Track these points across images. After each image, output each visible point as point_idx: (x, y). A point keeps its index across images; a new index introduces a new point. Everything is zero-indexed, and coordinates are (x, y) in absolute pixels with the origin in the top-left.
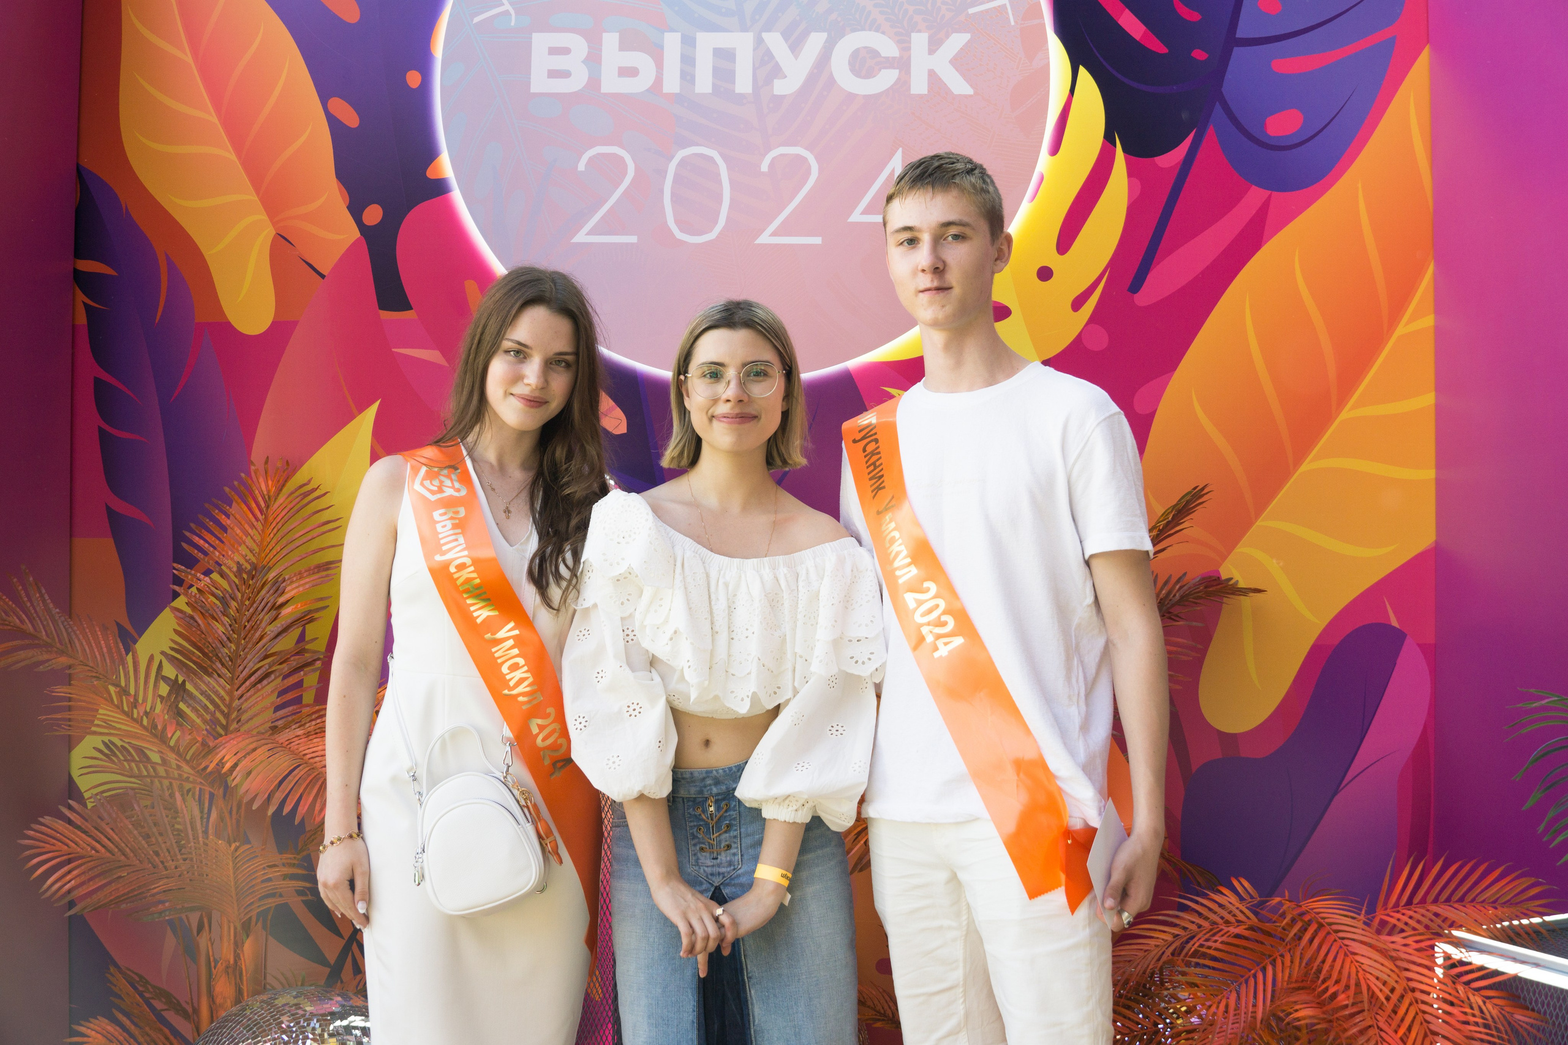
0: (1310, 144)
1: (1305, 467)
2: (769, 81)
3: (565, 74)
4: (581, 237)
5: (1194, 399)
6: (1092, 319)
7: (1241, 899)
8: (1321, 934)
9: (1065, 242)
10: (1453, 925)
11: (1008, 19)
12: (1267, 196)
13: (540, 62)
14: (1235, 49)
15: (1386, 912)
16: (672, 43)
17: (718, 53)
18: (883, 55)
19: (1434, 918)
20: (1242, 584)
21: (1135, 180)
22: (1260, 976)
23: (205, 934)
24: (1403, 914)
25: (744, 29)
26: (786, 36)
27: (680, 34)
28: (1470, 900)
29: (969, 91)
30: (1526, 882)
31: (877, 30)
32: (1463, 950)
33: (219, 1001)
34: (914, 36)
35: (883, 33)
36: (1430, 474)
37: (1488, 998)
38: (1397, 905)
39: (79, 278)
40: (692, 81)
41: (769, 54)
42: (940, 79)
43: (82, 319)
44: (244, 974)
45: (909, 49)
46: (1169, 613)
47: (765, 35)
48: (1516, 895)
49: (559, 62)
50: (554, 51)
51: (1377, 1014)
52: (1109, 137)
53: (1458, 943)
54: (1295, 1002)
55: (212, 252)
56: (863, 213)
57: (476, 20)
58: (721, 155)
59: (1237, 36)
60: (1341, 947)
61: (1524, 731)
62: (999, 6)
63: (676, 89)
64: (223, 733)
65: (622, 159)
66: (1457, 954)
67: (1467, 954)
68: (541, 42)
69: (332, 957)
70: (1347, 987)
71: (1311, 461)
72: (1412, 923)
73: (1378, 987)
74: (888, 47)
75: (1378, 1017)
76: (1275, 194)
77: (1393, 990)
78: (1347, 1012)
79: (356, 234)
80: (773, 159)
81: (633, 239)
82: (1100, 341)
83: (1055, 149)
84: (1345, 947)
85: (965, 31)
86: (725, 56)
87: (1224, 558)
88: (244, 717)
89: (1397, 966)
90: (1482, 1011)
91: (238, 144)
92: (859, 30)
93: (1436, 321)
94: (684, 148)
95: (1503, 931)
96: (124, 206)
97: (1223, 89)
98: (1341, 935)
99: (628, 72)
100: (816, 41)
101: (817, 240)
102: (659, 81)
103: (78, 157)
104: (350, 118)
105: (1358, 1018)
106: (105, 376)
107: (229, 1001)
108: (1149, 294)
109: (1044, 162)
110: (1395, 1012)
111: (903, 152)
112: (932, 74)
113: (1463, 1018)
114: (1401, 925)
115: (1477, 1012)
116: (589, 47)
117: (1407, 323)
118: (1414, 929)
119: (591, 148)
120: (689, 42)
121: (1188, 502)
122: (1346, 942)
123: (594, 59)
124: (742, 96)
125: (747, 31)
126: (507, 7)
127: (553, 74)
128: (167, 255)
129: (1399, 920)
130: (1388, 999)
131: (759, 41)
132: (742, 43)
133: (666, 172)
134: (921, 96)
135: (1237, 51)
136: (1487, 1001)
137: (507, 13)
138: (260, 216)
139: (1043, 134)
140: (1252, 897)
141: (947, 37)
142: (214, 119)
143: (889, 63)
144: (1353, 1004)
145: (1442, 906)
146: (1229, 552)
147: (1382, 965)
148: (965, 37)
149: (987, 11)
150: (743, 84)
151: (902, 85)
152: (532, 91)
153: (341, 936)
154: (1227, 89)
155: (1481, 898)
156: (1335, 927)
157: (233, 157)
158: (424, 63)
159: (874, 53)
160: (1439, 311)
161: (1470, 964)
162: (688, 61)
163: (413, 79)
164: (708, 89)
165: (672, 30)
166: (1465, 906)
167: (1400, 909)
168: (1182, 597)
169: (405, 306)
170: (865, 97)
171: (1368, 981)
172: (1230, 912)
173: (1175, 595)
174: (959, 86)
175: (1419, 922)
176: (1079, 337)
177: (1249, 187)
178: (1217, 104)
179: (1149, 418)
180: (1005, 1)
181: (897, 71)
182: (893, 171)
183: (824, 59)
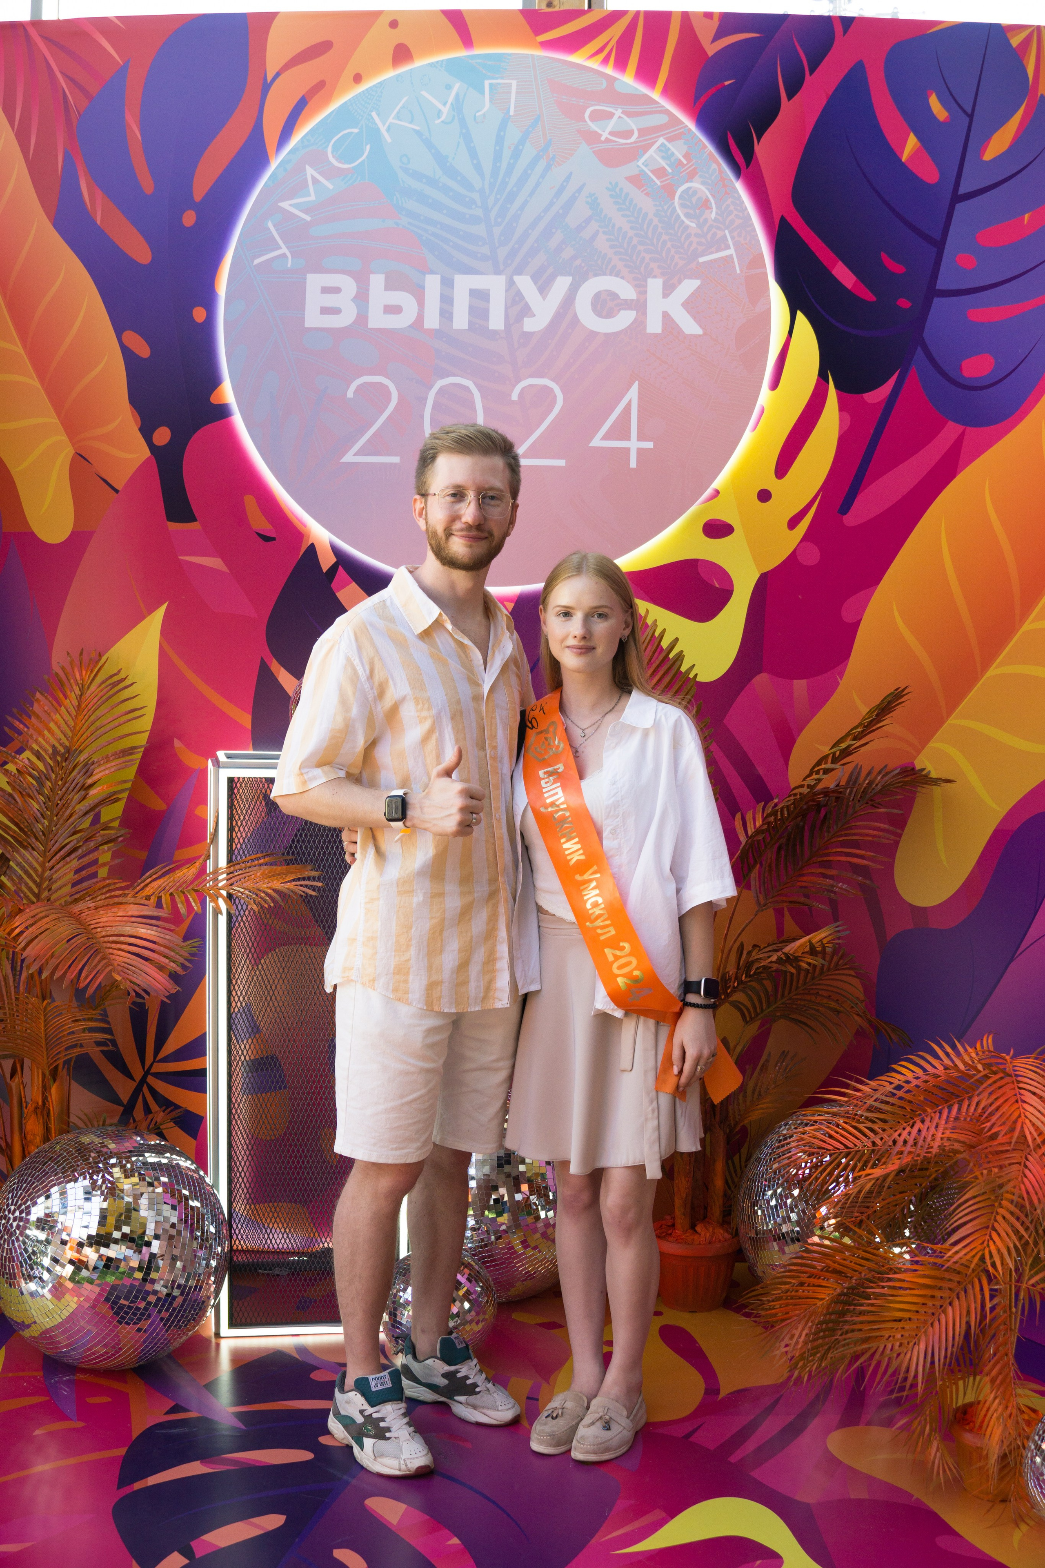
0: (1000, 385)
1: (991, 672)
2: (519, 319)
3: (336, 311)
4: (349, 457)
5: (895, 607)
6: (805, 538)
9: (783, 466)
11: (734, 267)
12: (961, 431)
13: (314, 300)
14: (935, 299)
16: (433, 284)
18: (622, 297)
20: (933, 775)
21: (845, 413)
23: (17, 1079)
25: (497, 272)
26: (535, 278)
27: (439, 276)
29: (699, 331)
31: (617, 275)
33: (29, 1137)
34: (650, 281)
35: (622, 278)
40: (450, 318)
41: (519, 294)
44: (52, 1114)
45: (645, 292)
46: (871, 800)
49: (330, 300)
50: (325, 290)
52: (823, 376)
55: (16, 470)
56: (604, 438)
57: (257, 262)
58: (475, 383)
59: (937, 287)
63: (437, 327)
64: (35, 900)
65: (387, 387)
68: (314, 282)
69: (125, 1097)
71: (997, 667)
74: (626, 291)
76: (969, 428)
79: (145, 453)
80: (523, 389)
81: (396, 460)
82: (812, 557)
83: (775, 385)
85: (696, 278)
86: (480, 296)
87: (919, 751)
88: (54, 887)
91: (41, 371)
92: (600, 275)
94: (442, 378)
97: (925, 335)
99: (393, 310)
100: (562, 284)
101: (562, 463)
102: (420, 319)
104: (143, 350)
107: (38, 1140)
108: (855, 517)
109: (765, 395)
111: (639, 385)
116: (358, 287)
119: (359, 376)
120: (447, 283)
121: (889, 703)
123: (362, 297)
124: (495, 332)
125: (500, 274)
126: (284, 250)
127: (325, 311)
131: (511, 283)
133: (426, 399)
134: (656, 335)
135: (936, 300)
138: (61, 437)
139: (766, 370)
141: (680, 282)
142: (20, 350)
143: (627, 305)
146: (924, 746)
148: (696, 283)
149: (715, 260)
150: (496, 321)
151: (639, 324)
152: (307, 324)
153: (132, 1078)
154: (926, 334)
157: (36, 383)
158: (208, 300)
159: (614, 296)
162: (447, 300)
163: (199, 314)
164: (466, 327)
165: (432, 272)
168: (883, 787)
169: (190, 517)
170: (605, 334)
173: (877, 785)
174: (690, 326)
176: (794, 554)
177: (947, 422)
178: (919, 348)
179: (854, 627)
180: (731, 251)
181: (635, 312)
182: (630, 401)
183: (569, 300)
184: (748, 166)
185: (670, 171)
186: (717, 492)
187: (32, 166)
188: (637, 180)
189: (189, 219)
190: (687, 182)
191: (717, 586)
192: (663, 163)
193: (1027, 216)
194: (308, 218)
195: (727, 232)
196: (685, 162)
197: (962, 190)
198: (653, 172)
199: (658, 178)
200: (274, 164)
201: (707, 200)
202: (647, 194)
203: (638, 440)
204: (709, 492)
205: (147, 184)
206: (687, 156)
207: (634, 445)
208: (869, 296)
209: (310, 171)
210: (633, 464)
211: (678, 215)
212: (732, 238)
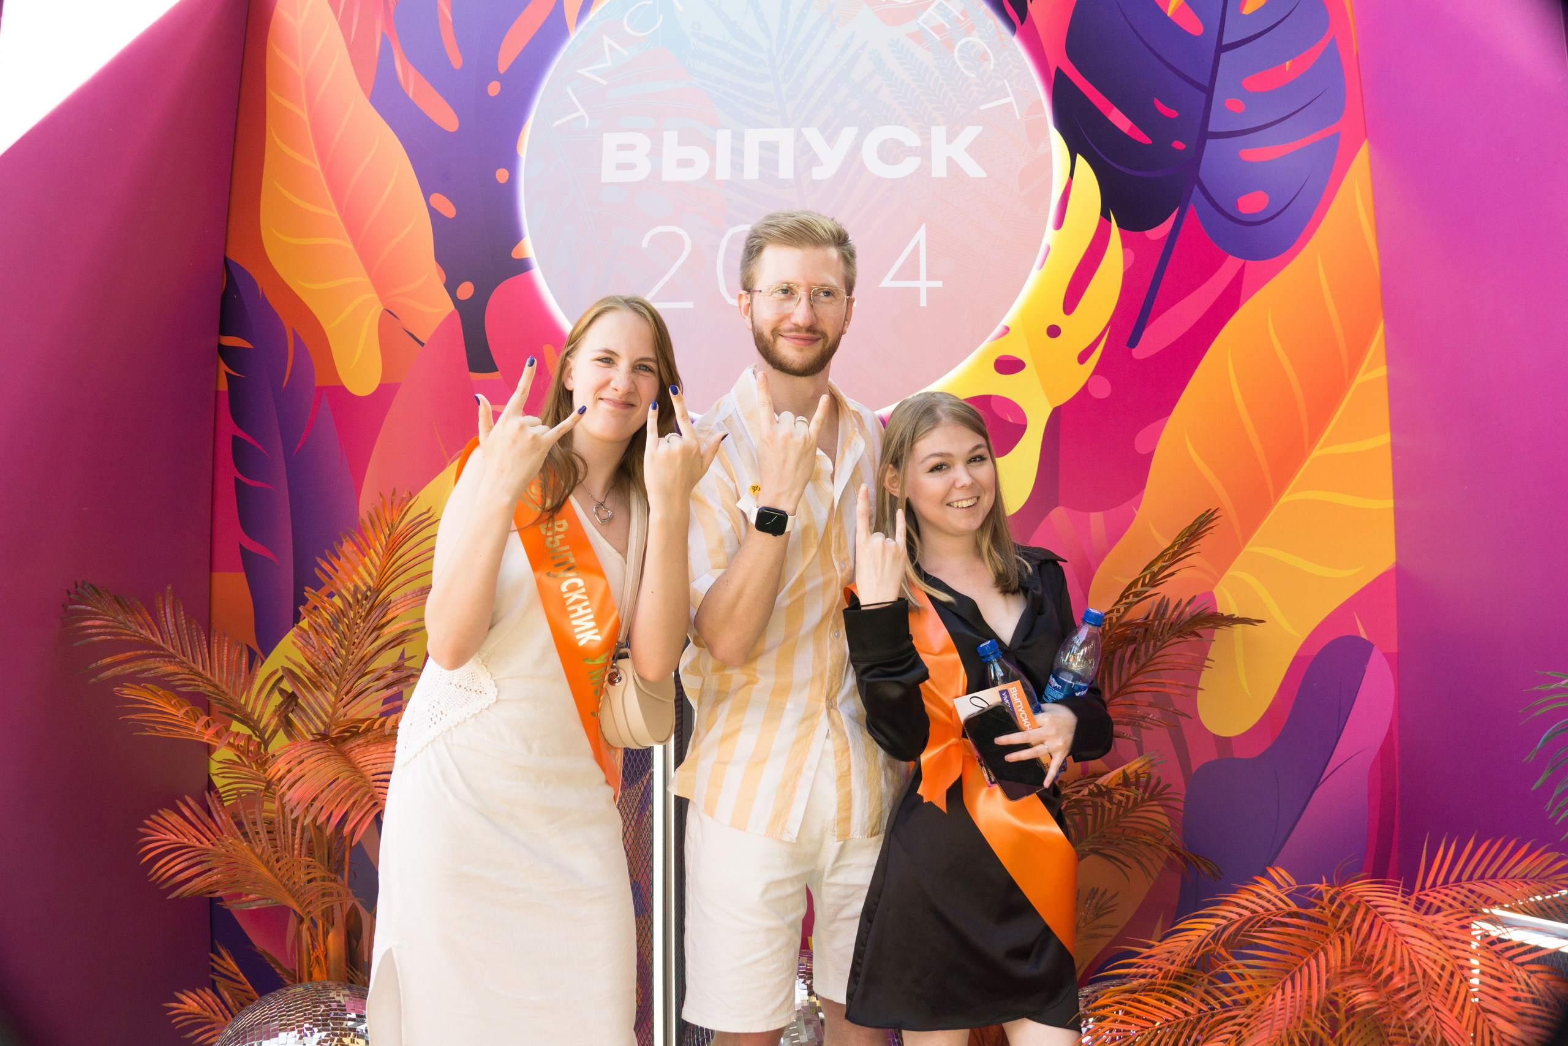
0: (1274, 220)
1: (1284, 499)
2: (808, 168)
3: (631, 167)
5: (1186, 439)
6: (1097, 371)
7: (1279, 887)
8: (1370, 918)
9: (1071, 301)
10: (1490, 902)
11: (1014, 113)
12: (1241, 264)
13: (610, 157)
14: (1208, 141)
15: (1424, 892)
16: (724, 139)
17: (764, 145)
18: (907, 145)
19: (1469, 894)
21: (1128, 250)
22: (1313, 963)
24: (1439, 892)
25: (786, 125)
26: (822, 130)
27: (729, 132)
28: (1501, 876)
29: (984, 175)
30: (1552, 856)
31: (901, 124)
32: (1501, 927)
34: (934, 129)
35: (907, 126)
36: (1389, 504)
37: (1532, 972)
38: (1434, 885)
39: (223, 350)
41: (807, 145)
42: (957, 164)
43: (223, 385)
45: (929, 139)
47: (804, 130)
48: (1544, 870)
49: (625, 157)
50: (621, 148)
51: (1430, 993)
52: (1105, 214)
53: (1494, 921)
54: (1353, 987)
55: (329, 327)
56: (894, 279)
57: (556, 124)
59: (1209, 130)
60: (1390, 930)
61: (1537, 714)
62: (1006, 104)
66: (1495, 931)
67: (1504, 930)
68: (610, 140)
70: (1402, 969)
71: (1290, 494)
72: (1449, 900)
73: (1429, 967)
74: (910, 138)
75: (1433, 997)
76: (1248, 262)
77: (1443, 968)
78: (1403, 995)
79: (451, 307)
81: (690, 305)
82: (1103, 390)
83: (1059, 224)
84: (1393, 929)
85: (978, 125)
86: (769, 148)
87: (1217, 580)
89: (1444, 945)
90: (1528, 985)
91: (353, 234)
92: (886, 125)
93: (1388, 370)
94: (734, 225)
95: (1538, 905)
96: (260, 291)
97: (1200, 174)
98: (1388, 917)
99: (686, 163)
100: (848, 134)
102: (712, 171)
103: (225, 251)
104: (448, 210)
105: (1415, 1000)
106: (240, 434)
108: (1143, 350)
109: (1050, 235)
110: (1448, 992)
111: (927, 227)
112: (950, 160)
113: (1513, 994)
114: (1437, 903)
115: (1524, 987)
116: (652, 143)
117: (1365, 373)
118: (1451, 906)
119: (653, 228)
120: (738, 137)
121: (1198, 527)
122: (1394, 924)
123: (656, 153)
124: (785, 181)
125: (788, 127)
126: (582, 112)
127: (621, 167)
128: (294, 330)
129: (1435, 898)
130: (1440, 977)
131: (799, 135)
132: (784, 137)
133: (718, 246)
135: (1210, 143)
136: (1532, 975)
137: (582, 117)
138: (370, 295)
139: (1048, 210)
140: (1289, 885)
141: (962, 129)
142: (336, 216)
143: (912, 152)
144: (1409, 985)
145: (1477, 884)
146: (1221, 577)
147: (1430, 943)
148: (979, 129)
149: (995, 107)
150: (786, 171)
151: (924, 169)
152: (603, 180)
154: (1202, 174)
155: (1512, 874)
156: (1381, 909)
157: (350, 246)
158: (510, 161)
159: (899, 144)
160: (1390, 361)
161: (1510, 940)
162: (737, 153)
163: (502, 175)
164: (756, 177)
166: (1498, 883)
167: (1437, 888)
169: (491, 368)
170: (893, 180)
171: (1421, 963)
172: (1269, 901)
174: (974, 170)
175: (1454, 899)
176: (1085, 387)
177: (1226, 257)
178: (1196, 187)
179: (1149, 457)
180: (1011, 99)
181: (920, 158)
182: (918, 242)
183: (856, 149)
184: (1022, 22)
185: (948, 27)
186: (1007, 329)
187: (353, 50)
188: (917, 37)
189: (494, 89)
190: (965, 37)
191: (1011, 421)
192: (942, 21)
193: (1288, 64)
194: (605, 82)
195: (1005, 81)
196: (962, 19)
197: (1225, 42)
198: (931, 28)
199: (937, 35)
200: (574, 36)
201: (986, 53)
202: (928, 49)
203: (927, 280)
204: (999, 329)
205: (456, 60)
206: (964, 13)
207: (923, 284)
208: (1145, 139)
209: (607, 40)
210: (923, 303)
211: (958, 66)
212: (1011, 87)
